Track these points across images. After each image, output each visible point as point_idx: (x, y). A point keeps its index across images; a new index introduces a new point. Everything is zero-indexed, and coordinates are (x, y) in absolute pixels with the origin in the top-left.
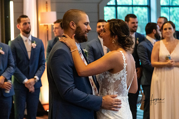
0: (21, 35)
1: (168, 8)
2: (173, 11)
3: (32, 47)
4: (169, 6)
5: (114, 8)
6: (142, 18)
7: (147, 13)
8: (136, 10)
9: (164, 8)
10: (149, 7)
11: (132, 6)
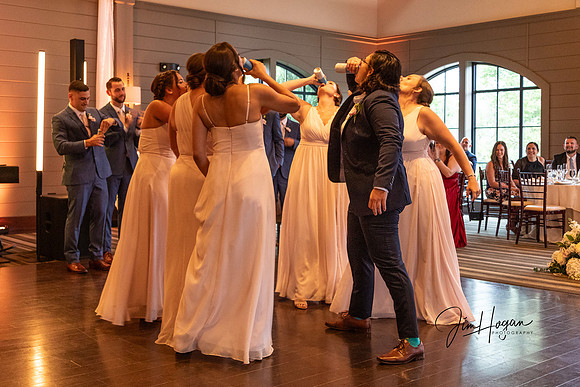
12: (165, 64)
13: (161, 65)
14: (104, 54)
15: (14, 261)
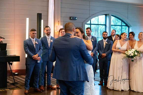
0: (46, 35)
1: (114, 26)
2: (117, 28)
3: (51, 42)
4: (115, 25)
5: (90, 25)
6: (102, 30)
7: (105, 28)
8: (100, 27)
9: (112, 26)
10: (105, 25)
11: (98, 25)
12: (71, 17)
13: (70, 17)
14: (51, 14)
15: (18, 87)
